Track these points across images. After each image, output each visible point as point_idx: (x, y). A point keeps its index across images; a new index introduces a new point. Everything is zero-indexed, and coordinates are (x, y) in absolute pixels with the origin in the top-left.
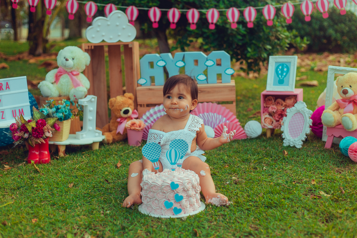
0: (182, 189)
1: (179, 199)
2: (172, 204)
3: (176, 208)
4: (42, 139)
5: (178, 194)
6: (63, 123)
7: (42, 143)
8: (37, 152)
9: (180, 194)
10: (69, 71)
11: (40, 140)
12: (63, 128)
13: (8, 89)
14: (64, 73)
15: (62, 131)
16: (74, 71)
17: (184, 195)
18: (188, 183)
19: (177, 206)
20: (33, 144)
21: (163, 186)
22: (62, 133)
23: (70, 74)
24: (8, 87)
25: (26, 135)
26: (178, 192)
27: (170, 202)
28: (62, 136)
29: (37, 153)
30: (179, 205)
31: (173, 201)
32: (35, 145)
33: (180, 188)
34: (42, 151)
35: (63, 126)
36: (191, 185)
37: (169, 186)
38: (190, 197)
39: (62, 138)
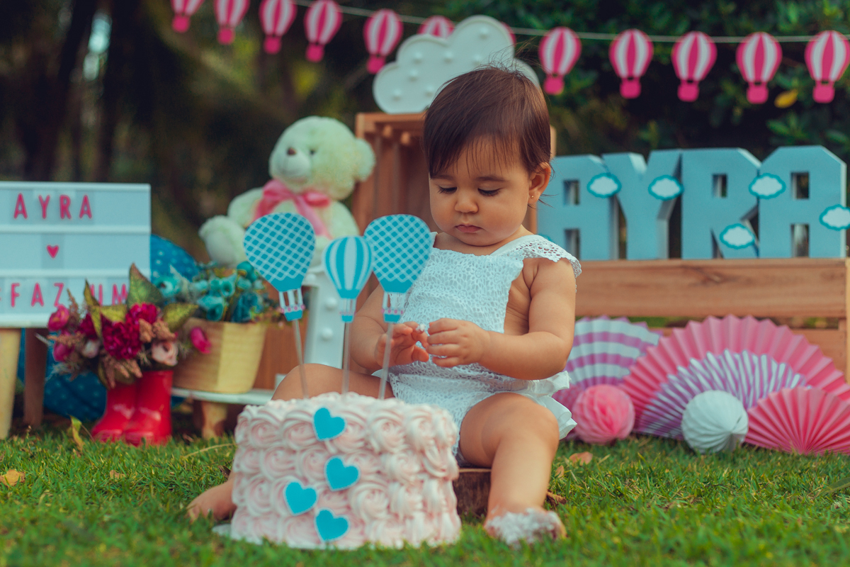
0: (361, 444)
1: (342, 480)
2: (311, 493)
3: (325, 515)
4: (134, 364)
5: (342, 458)
6: (220, 328)
7: (133, 375)
8: (129, 407)
9: (348, 462)
10: (297, 189)
11: (128, 366)
12: (220, 346)
13: (85, 216)
14: (285, 198)
15: (218, 355)
16: (313, 191)
17: (364, 465)
18: (387, 424)
19: (334, 505)
20: (107, 378)
21: (289, 424)
22: (218, 364)
23: (301, 199)
24: (86, 210)
25: (91, 348)
26: (340, 452)
27: (309, 486)
28: (216, 373)
29: (128, 413)
30: (344, 503)
31: (317, 487)
32: (113, 384)
33: (351, 434)
34: (144, 410)
35: (220, 338)
36: (401, 435)
37: (310, 424)
38: (395, 480)
39: (215, 381)
